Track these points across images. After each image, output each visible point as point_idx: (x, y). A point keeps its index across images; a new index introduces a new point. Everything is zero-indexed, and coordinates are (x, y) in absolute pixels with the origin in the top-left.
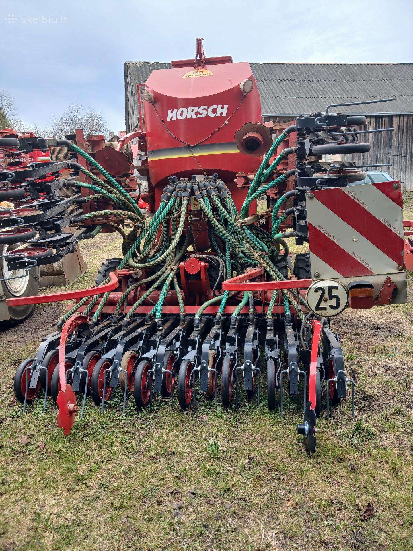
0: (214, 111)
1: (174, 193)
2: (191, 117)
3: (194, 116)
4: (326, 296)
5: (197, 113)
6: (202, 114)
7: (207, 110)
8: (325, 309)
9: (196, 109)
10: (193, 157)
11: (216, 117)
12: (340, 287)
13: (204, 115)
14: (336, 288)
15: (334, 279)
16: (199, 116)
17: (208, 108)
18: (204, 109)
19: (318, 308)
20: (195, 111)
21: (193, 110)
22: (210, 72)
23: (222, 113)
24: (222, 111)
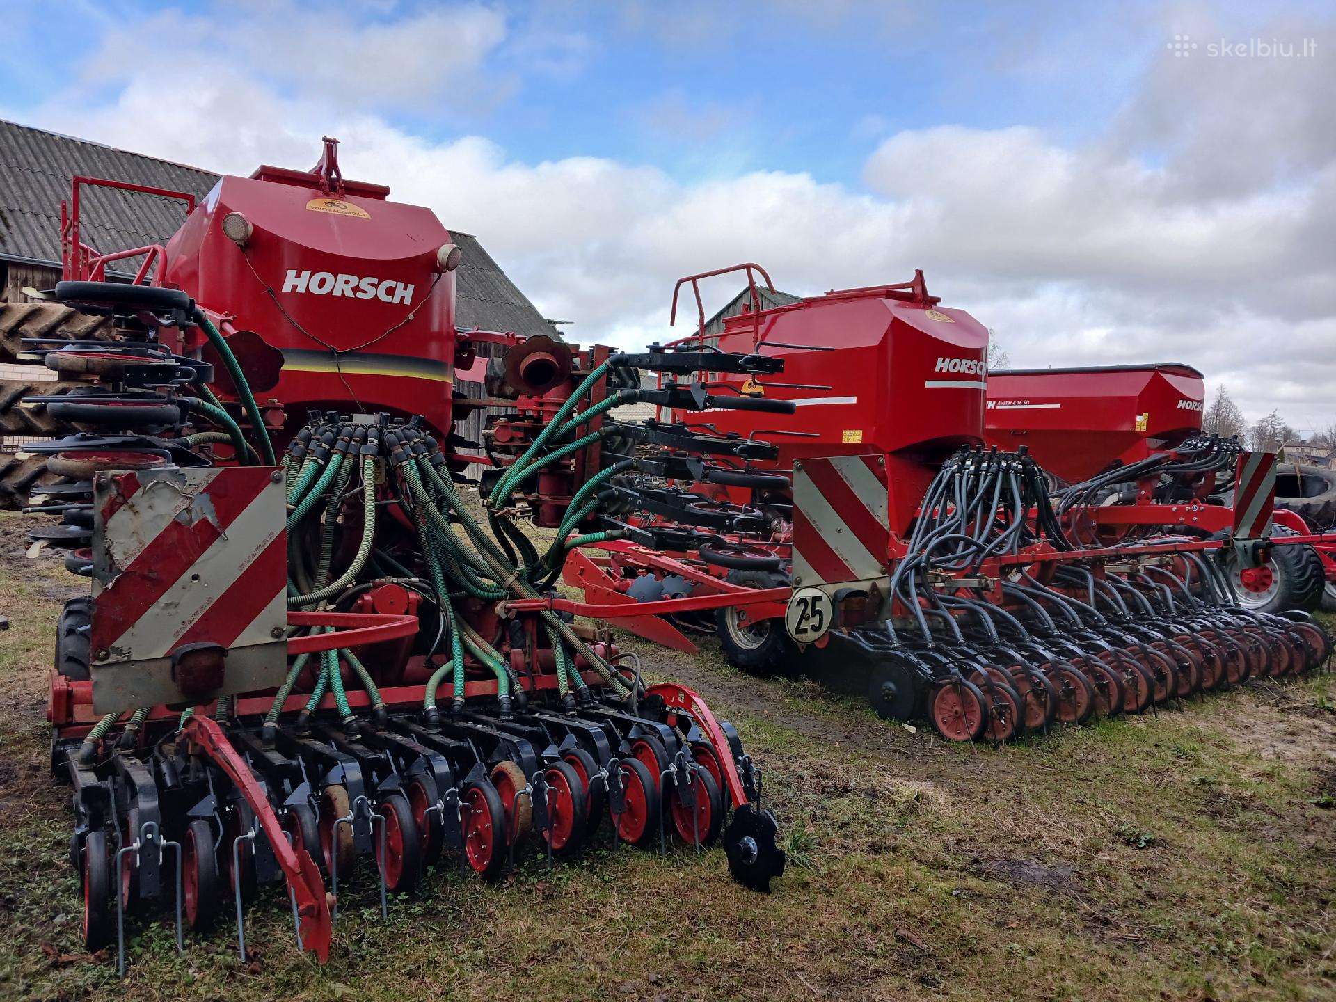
0: (390, 291)
1: (340, 445)
2: (343, 293)
3: (349, 294)
4: (809, 611)
5: (356, 289)
6: (365, 292)
7: (376, 286)
8: (805, 631)
9: (354, 280)
10: (339, 374)
11: (391, 303)
12: (825, 598)
13: (369, 295)
14: (820, 598)
15: (817, 586)
16: (359, 295)
17: (380, 283)
18: (371, 284)
19: (798, 631)
20: (353, 284)
21: (347, 282)
22: (362, 211)
23: (403, 299)
24: (405, 294)
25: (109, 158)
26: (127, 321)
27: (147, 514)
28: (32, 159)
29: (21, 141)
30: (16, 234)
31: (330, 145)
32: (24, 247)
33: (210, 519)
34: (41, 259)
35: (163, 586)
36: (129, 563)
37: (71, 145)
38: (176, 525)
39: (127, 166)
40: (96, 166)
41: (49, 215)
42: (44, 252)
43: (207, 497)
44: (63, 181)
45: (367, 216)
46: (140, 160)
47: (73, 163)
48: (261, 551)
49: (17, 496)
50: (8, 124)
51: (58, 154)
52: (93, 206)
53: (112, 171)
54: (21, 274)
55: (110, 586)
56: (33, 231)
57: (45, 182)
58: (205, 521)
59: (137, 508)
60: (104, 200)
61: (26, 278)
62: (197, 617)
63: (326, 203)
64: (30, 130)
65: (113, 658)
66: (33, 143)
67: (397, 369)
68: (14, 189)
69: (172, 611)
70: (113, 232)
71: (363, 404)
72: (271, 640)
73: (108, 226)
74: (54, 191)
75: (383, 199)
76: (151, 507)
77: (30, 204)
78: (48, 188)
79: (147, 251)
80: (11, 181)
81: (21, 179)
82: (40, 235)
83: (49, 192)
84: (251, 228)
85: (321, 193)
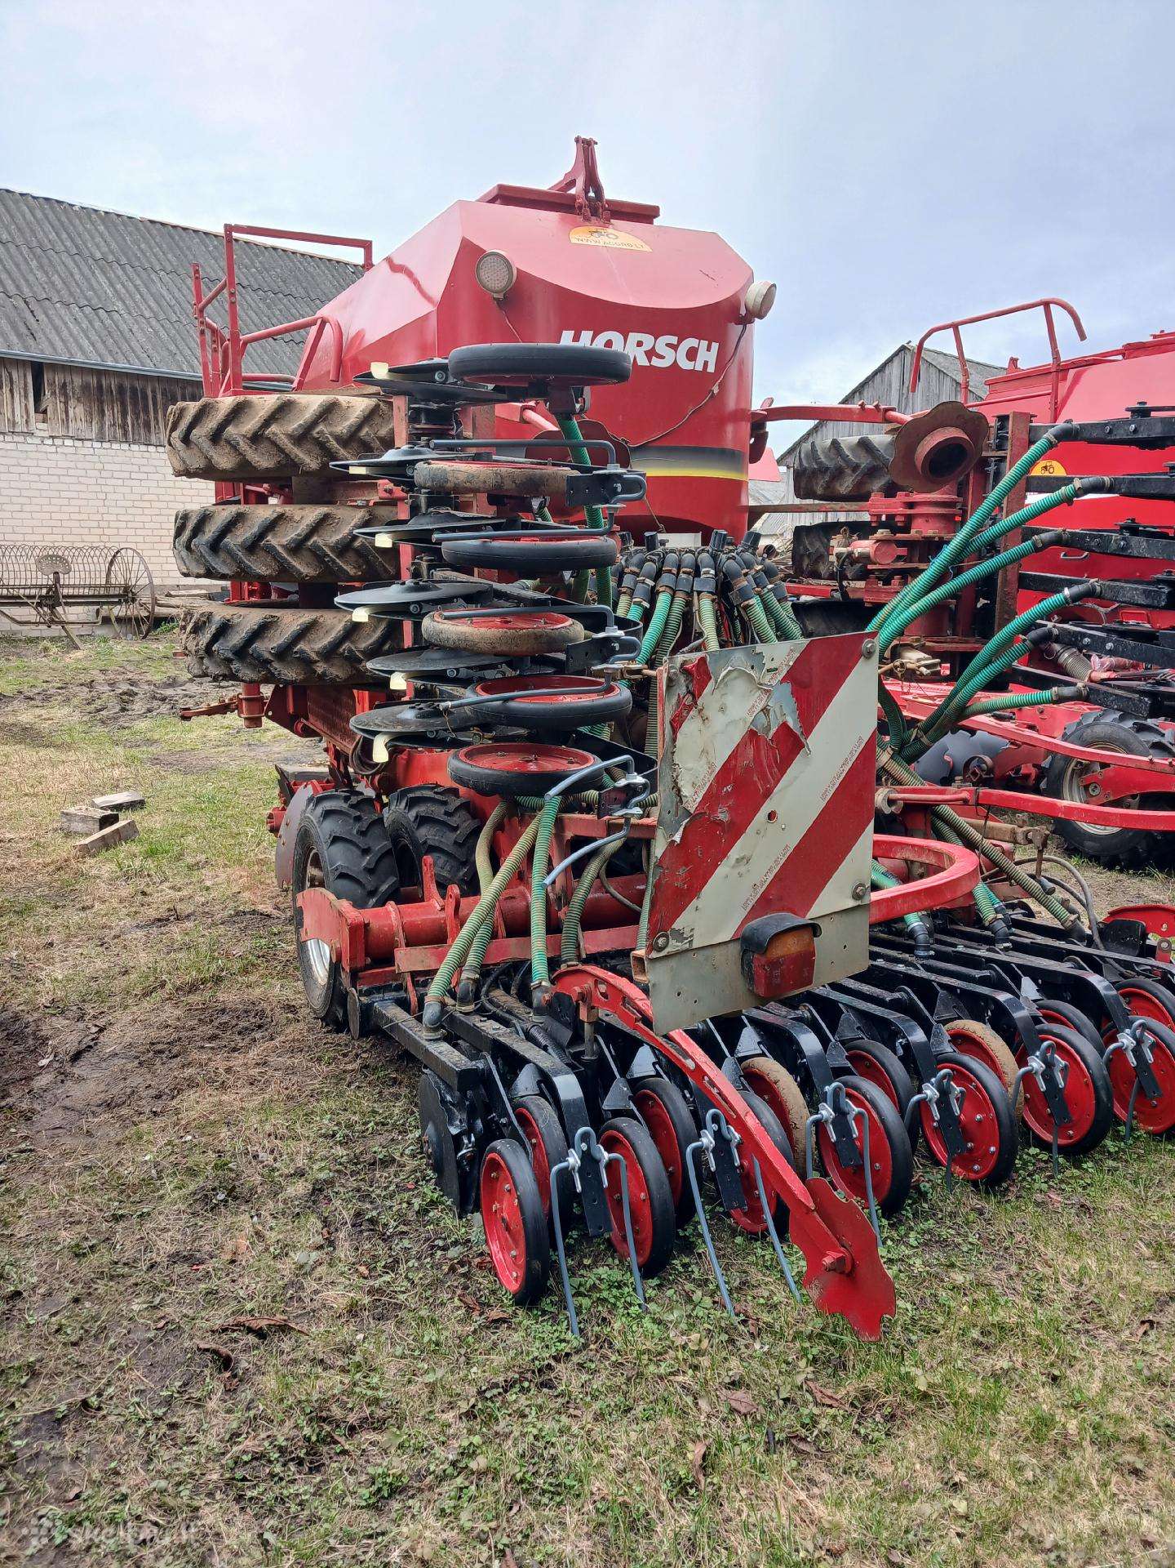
0: (692, 354)
1: (667, 579)
2: (635, 360)
3: (643, 361)
5: (651, 354)
6: (662, 357)
7: (675, 347)
9: (648, 340)
11: (693, 371)
13: (667, 362)
16: (656, 362)
17: (680, 342)
18: (668, 345)
20: (647, 346)
21: (640, 344)
22: (639, 242)
23: (706, 364)
24: (708, 356)
25: (138, 229)
26: (428, 412)
27: (718, 721)
28: (53, 236)
29: (39, 215)
30: (49, 329)
31: (586, 148)
32: (59, 345)
33: (791, 724)
34: (79, 358)
35: (735, 830)
36: (699, 800)
37: (94, 216)
38: (752, 735)
39: (158, 239)
40: (125, 240)
41: (81, 304)
42: (84, 352)
43: (787, 688)
44: (90, 261)
45: (647, 249)
46: (172, 231)
47: (98, 239)
48: (847, 769)
49: (276, 665)
50: (22, 195)
51: (81, 228)
52: (127, 291)
53: (143, 246)
54: (59, 379)
55: (677, 838)
56: (66, 324)
57: (71, 265)
58: (785, 725)
59: (706, 713)
60: (138, 282)
61: (65, 384)
62: (771, 877)
63: (592, 233)
64: (47, 199)
65: (674, 946)
66: (51, 216)
67: (698, 467)
68: (39, 274)
69: (743, 869)
70: (154, 322)
71: (662, 519)
72: (851, 903)
73: (147, 314)
74: (83, 274)
75: (651, 223)
76: (722, 709)
77: (58, 292)
78: (75, 271)
79: (313, 323)
80: (34, 264)
81: (45, 261)
82: (75, 329)
83: (77, 277)
84: (515, 272)
85: (580, 219)
